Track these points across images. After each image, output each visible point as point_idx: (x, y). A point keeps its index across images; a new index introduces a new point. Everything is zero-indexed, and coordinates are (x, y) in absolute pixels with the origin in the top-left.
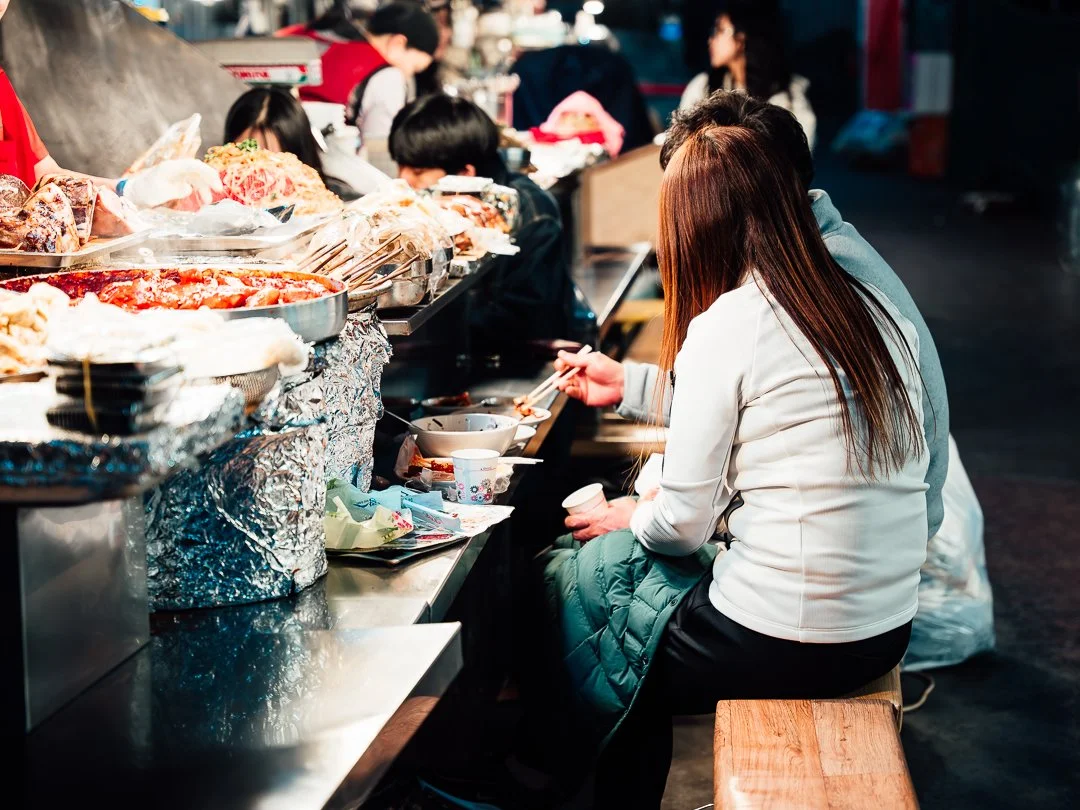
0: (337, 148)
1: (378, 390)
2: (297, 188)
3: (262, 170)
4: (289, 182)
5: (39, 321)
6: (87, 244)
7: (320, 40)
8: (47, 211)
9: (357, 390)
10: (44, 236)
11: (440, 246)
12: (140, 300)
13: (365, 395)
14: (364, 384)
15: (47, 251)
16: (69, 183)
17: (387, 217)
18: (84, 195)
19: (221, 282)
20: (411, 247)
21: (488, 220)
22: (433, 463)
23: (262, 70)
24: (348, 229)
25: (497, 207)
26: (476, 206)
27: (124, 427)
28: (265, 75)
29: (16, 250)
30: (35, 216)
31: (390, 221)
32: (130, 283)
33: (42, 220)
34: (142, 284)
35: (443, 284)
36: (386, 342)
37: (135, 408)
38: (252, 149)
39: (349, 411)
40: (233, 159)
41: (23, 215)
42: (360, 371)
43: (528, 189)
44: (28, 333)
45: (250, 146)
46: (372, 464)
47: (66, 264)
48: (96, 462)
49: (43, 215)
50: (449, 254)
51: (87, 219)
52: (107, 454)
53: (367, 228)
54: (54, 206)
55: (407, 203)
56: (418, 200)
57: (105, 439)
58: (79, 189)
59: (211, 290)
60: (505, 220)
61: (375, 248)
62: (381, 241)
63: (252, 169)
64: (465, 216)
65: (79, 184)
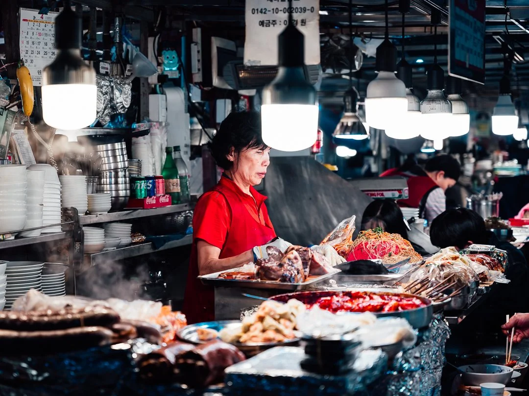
0: (415, 229)
1: (444, 351)
2: (401, 250)
3: (384, 242)
4: (397, 247)
5: (292, 318)
6: (308, 278)
7: (406, 176)
8: (291, 263)
9: (434, 352)
10: (290, 275)
11: (472, 280)
12: (334, 306)
13: (438, 354)
14: (437, 349)
15: (291, 282)
16: (300, 250)
17: (448, 266)
18: (307, 256)
19: (371, 298)
20: (459, 280)
21: (494, 266)
22: (470, 388)
23: (381, 192)
24: (429, 272)
25: (498, 259)
26: (488, 259)
27: (335, 371)
28: (382, 195)
29: (278, 282)
30: (286, 265)
31: (449, 268)
32: (329, 298)
33: (289, 268)
34: (335, 298)
35: (474, 298)
36: (448, 328)
37: (341, 362)
38: (380, 232)
39: (430, 362)
40: (371, 237)
41: (281, 265)
42: (435, 342)
43: (512, 250)
44: (288, 323)
45: (379, 230)
46: (440, 389)
47: (299, 288)
48: (322, 388)
49: (289, 265)
50: (477, 284)
51: (308, 267)
52: (327, 384)
53: (437, 271)
54: (294, 261)
55: (455, 258)
56: (461, 257)
57: (326, 377)
58: (305, 253)
59: (367, 302)
60: (502, 266)
61: (442, 281)
62: (445, 278)
63: (380, 241)
64: (483, 264)
65: (305, 251)
